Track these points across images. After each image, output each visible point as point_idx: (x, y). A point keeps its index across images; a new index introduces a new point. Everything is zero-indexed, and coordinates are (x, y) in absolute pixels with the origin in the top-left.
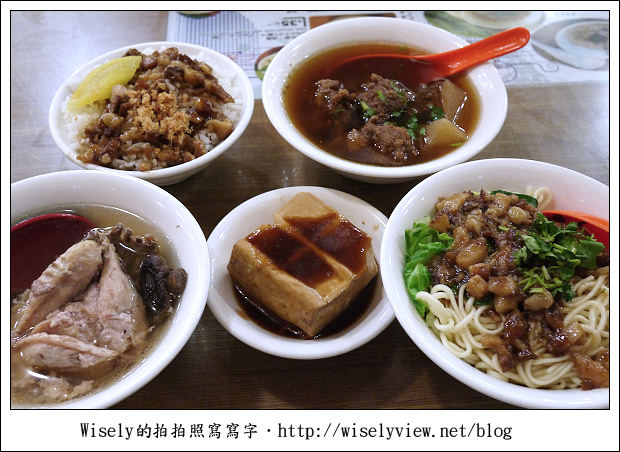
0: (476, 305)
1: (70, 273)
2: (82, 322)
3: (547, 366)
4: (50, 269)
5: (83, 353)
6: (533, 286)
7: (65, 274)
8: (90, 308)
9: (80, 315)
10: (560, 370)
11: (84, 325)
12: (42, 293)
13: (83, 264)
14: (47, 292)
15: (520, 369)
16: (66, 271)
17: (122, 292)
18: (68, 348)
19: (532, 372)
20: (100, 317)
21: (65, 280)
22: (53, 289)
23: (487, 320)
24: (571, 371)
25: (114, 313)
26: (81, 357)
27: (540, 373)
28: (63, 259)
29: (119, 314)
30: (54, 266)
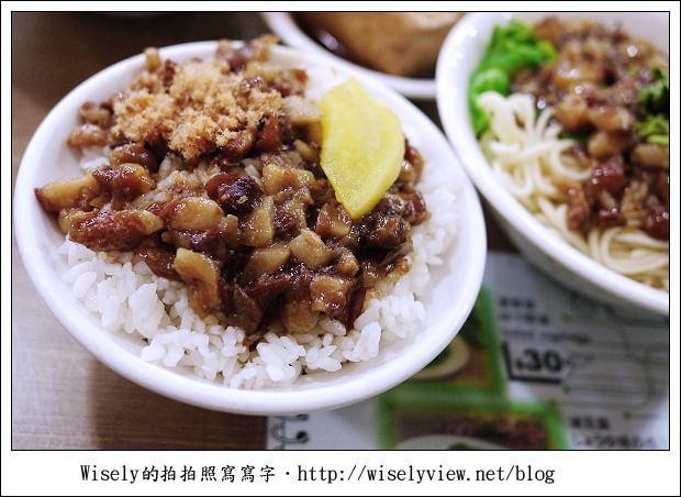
0: (560, 137)
15: (594, 236)
19: (610, 248)
23: (569, 160)
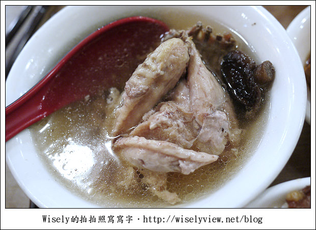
1: (162, 73)
2: (179, 121)
4: (140, 69)
5: (182, 160)
7: (158, 75)
8: (184, 108)
9: (177, 115)
11: (182, 125)
12: (137, 95)
13: (173, 63)
14: (142, 94)
16: (159, 71)
17: (213, 89)
18: (168, 156)
20: (197, 116)
21: (158, 80)
22: (147, 90)
25: (209, 111)
26: (182, 164)
28: (154, 59)
29: (214, 112)
30: (145, 66)
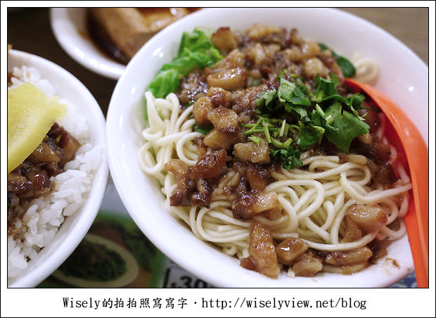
3: (222, 223)
6: (256, 134)
10: (234, 234)
19: (203, 221)
24: (245, 241)
27: (211, 226)
